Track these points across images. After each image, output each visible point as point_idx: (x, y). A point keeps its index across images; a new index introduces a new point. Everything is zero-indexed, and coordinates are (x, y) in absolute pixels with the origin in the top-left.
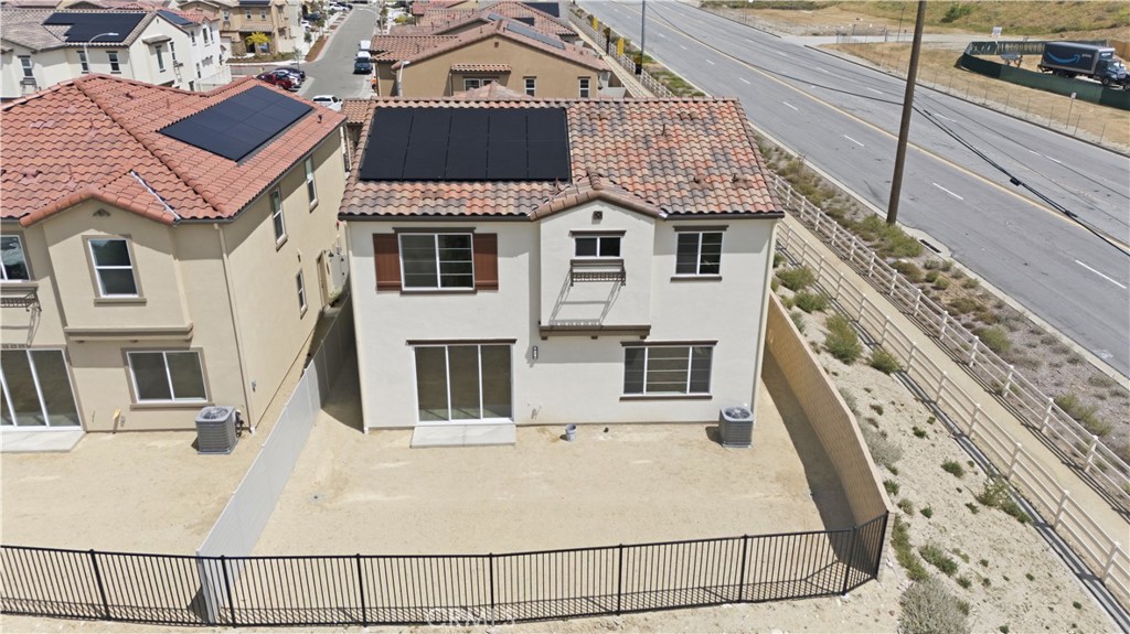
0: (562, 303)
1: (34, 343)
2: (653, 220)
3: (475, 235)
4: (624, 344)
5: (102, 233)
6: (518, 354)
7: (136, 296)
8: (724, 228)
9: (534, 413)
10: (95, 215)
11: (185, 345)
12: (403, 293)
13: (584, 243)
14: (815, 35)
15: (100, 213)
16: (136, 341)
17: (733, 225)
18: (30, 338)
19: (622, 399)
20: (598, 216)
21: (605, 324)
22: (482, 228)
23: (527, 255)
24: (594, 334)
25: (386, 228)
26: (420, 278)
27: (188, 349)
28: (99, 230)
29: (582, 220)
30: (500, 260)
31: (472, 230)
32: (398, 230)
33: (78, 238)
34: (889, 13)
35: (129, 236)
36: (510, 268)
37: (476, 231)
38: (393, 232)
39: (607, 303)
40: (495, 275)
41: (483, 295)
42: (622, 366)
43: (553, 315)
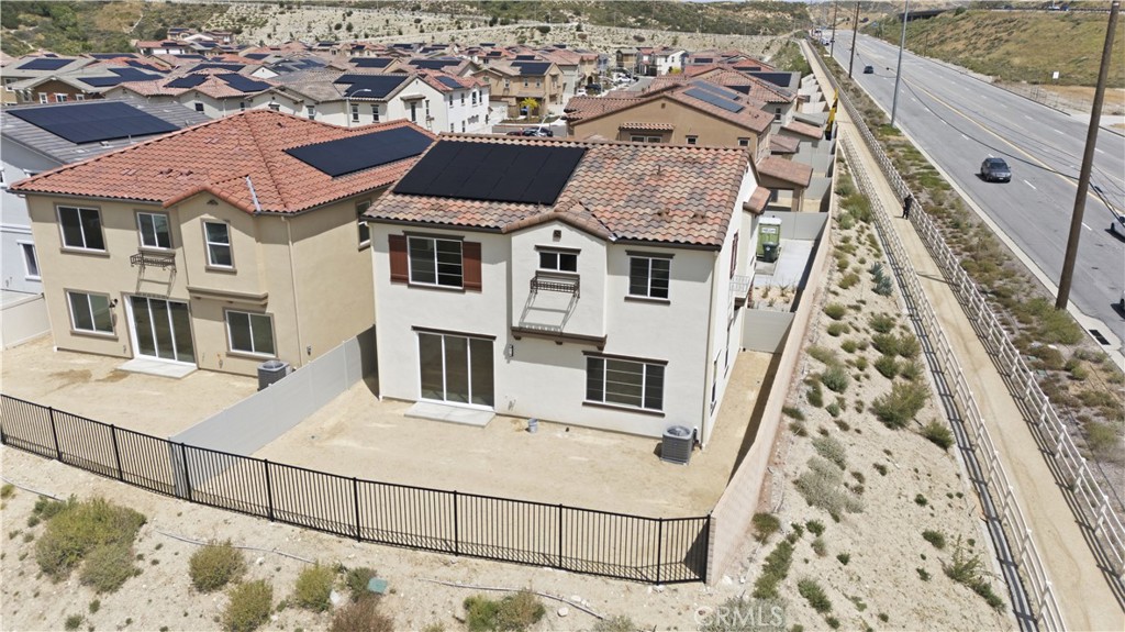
0: (530, 308)
1: (171, 296)
2: (604, 242)
3: (464, 243)
4: (585, 353)
5: (213, 218)
6: (499, 348)
7: (230, 267)
8: (671, 256)
9: (511, 406)
10: (208, 203)
11: (262, 309)
12: (410, 286)
13: (547, 257)
15: (212, 202)
16: (231, 302)
17: (679, 254)
18: (169, 292)
19: (585, 404)
20: (557, 234)
21: (566, 331)
22: (470, 237)
23: (502, 264)
24: (559, 339)
25: (398, 231)
26: (423, 275)
27: (264, 313)
28: (211, 215)
29: (544, 236)
30: (484, 266)
31: (461, 238)
32: (407, 233)
33: (198, 219)
35: (228, 221)
36: (491, 273)
37: (465, 240)
38: (403, 234)
39: (567, 313)
40: (479, 278)
41: (470, 295)
42: (584, 373)
43: (523, 317)
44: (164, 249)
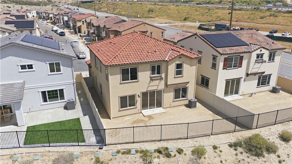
0: (253, 68)
1: (158, 89)
2: (268, 51)
3: (240, 57)
4: (259, 76)
5: (179, 62)
6: (242, 80)
7: (181, 75)
8: (276, 52)
9: (243, 92)
10: (179, 58)
12: (227, 70)
13: (258, 56)
14: (161, 23)
15: (180, 58)
16: (177, 86)
17: (278, 51)
18: (157, 88)
19: (257, 87)
20: (261, 51)
21: (258, 72)
22: (241, 55)
23: (247, 60)
24: (255, 74)
25: (226, 56)
26: (230, 66)
27: (186, 86)
28: (179, 61)
29: (258, 52)
30: (243, 61)
31: (239, 55)
32: (228, 56)
33: (174, 63)
34: (171, 19)
35: (183, 62)
36: (245, 62)
38: (227, 57)
39: (259, 68)
40: (242, 64)
41: (239, 69)
42: (257, 80)
43: (251, 71)
44: (158, 75)
